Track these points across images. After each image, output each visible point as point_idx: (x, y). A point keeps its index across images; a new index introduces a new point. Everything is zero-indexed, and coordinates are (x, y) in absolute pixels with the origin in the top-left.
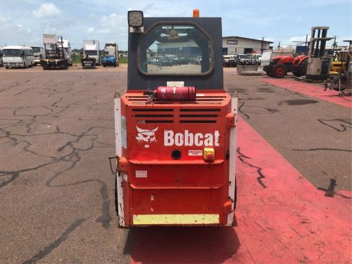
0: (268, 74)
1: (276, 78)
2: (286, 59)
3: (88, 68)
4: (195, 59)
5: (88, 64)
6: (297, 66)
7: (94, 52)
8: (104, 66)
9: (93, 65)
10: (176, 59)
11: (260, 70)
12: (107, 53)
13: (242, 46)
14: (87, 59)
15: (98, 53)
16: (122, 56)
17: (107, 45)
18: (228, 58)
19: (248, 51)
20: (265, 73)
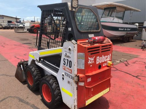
2: (37, 26)
11: (25, 30)
13: (6, 20)
18: (4, 25)
20: (28, 31)
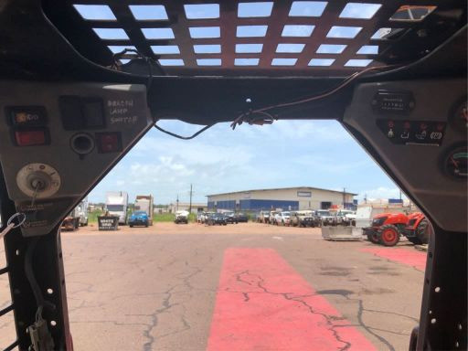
0: (370, 239)
1: (386, 246)
2: (396, 218)
3: (106, 229)
4: (258, 216)
5: (106, 223)
6: (413, 227)
7: (119, 207)
8: (131, 226)
9: (113, 225)
10: (232, 216)
11: (357, 233)
12: (138, 208)
13: (317, 200)
14: (106, 217)
15: (125, 208)
16: (160, 211)
17: (139, 198)
18: (304, 215)
19: (326, 205)
20: (366, 237)
